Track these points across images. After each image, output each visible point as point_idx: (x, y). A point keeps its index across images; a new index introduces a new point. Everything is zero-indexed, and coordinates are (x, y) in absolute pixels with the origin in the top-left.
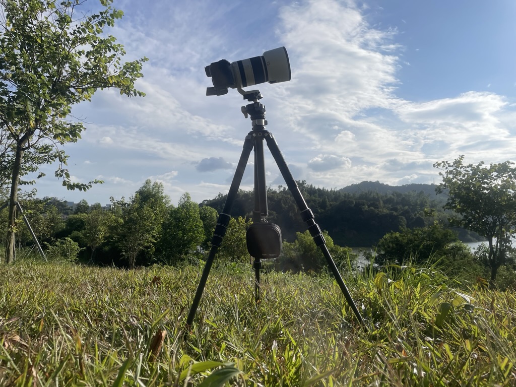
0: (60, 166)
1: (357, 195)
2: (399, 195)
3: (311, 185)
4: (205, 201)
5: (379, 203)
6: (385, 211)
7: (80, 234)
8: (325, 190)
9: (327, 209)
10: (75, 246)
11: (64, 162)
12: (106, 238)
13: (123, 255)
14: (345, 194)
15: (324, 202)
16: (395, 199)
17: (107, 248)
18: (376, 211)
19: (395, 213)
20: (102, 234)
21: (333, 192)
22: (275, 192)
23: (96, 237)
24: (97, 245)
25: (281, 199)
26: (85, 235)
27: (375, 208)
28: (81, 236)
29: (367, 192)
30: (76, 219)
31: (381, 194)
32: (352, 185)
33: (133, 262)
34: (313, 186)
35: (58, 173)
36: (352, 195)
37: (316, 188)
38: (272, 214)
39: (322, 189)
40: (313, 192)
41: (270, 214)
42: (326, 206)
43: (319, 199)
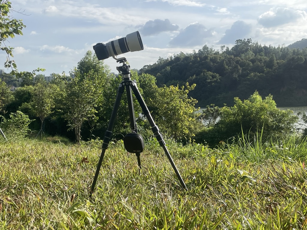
0: (8, 58)
3: (257, 43)
4: (145, 66)
7: (29, 105)
8: (272, 47)
9: (274, 68)
10: (26, 118)
11: (11, 54)
12: (52, 109)
13: (69, 127)
14: (294, 51)
15: (271, 61)
17: (54, 118)
20: (49, 106)
21: (280, 50)
22: (217, 53)
23: (44, 109)
24: (46, 116)
25: (224, 60)
26: (33, 106)
28: (30, 107)
30: (23, 91)
32: (303, 39)
33: (78, 132)
34: (259, 44)
35: (7, 64)
36: (301, 51)
37: (263, 46)
38: (215, 77)
39: (268, 47)
40: (258, 50)
41: (213, 77)
42: (273, 65)
43: (266, 57)
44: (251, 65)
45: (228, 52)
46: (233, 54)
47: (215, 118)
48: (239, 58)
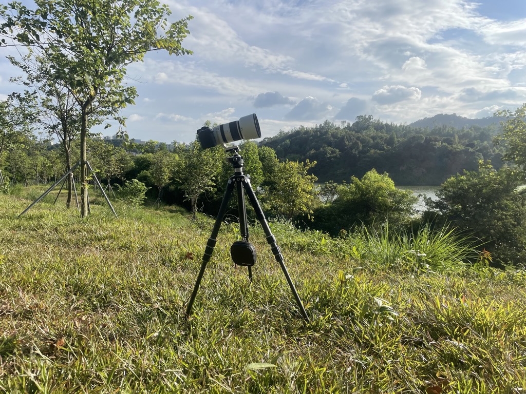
0: (120, 128)
1: (429, 130)
2: (477, 129)
3: (379, 120)
4: (266, 138)
5: (454, 138)
6: (459, 147)
7: (148, 173)
8: (394, 125)
9: (394, 146)
11: (123, 124)
12: (171, 179)
13: (186, 198)
14: (416, 129)
15: (392, 139)
16: (473, 133)
17: (172, 187)
18: (450, 147)
19: (471, 150)
21: (402, 128)
22: (338, 129)
23: (162, 178)
24: (163, 185)
25: (344, 136)
26: (152, 174)
27: (448, 144)
28: (149, 175)
29: (442, 127)
31: (457, 128)
32: (425, 118)
33: (195, 203)
34: (381, 121)
35: (118, 134)
36: (423, 130)
37: (384, 123)
38: (335, 152)
39: (390, 124)
40: (379, 127)
41: (333, 152)
42: (393, 143)
43: (387, 135)
44: (372, 141)
45: (348, 128)
46: (354, 130)
47: (333, 195)
48: (360, 135)
